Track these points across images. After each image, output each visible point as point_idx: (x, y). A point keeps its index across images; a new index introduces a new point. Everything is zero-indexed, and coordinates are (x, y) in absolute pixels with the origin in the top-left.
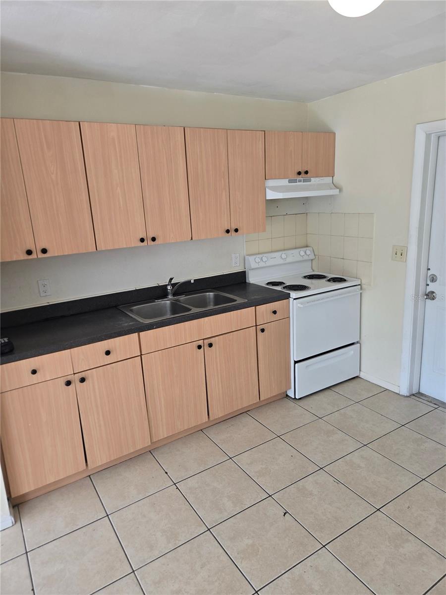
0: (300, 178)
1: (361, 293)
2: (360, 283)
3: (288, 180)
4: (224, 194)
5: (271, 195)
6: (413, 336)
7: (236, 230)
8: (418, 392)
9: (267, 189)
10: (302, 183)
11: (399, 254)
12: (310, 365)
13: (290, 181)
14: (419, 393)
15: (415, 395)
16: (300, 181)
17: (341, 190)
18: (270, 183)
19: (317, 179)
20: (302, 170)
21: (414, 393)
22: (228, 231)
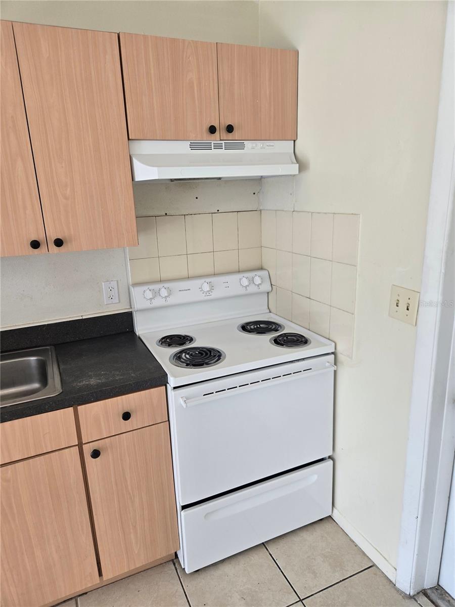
0: (214, 139)
1: (335, 372)
2: (333, 351)
3: (189, 143)
4: (19, 164)
5: (144, 173)
6: (426, 484)
7: (59, 243)
8: (434, 584)
9: (135, 161)
10: (223, 151)
11: (403, 306)
12: (212, 512)
13: (193, 147)
14: (438, 588)
15: (429, 592)
16: (218, 147)
17: (302, 166)
18: (144, 148)
19: (259, 144)
20: (220, 122)
21: (426, 587)
22: (35, 245)
